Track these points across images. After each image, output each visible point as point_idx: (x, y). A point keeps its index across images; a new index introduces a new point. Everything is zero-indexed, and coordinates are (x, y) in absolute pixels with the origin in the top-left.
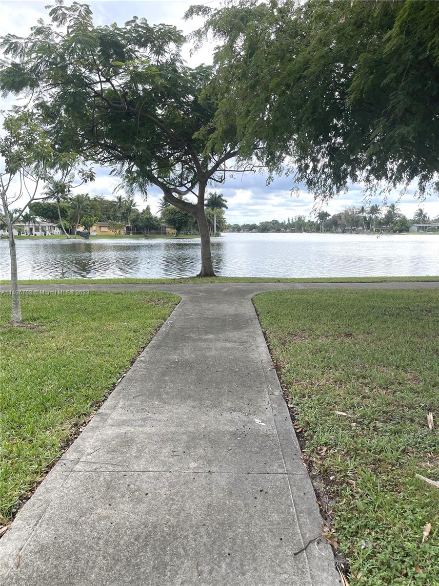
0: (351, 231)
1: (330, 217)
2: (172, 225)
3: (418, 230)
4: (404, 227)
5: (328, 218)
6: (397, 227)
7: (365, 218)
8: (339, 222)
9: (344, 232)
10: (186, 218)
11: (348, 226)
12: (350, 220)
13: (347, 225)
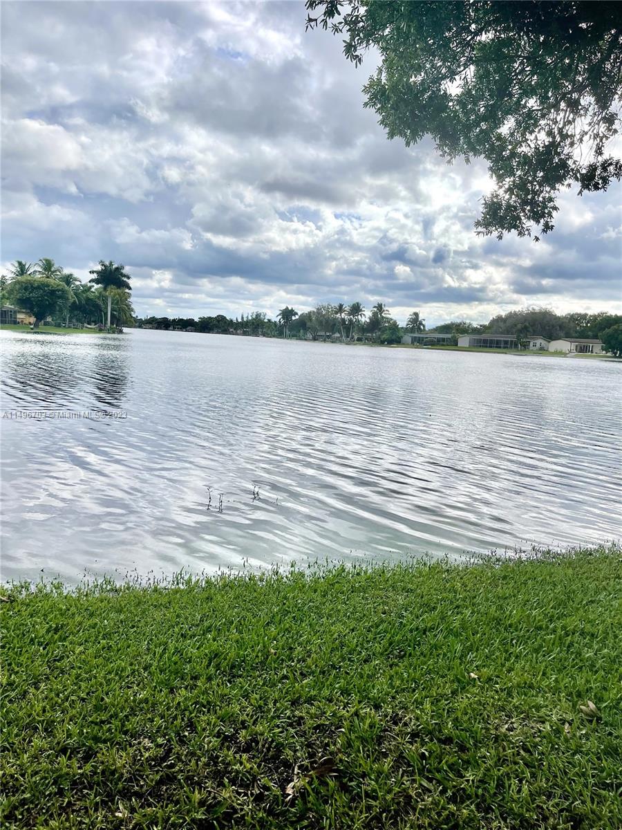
0: (326, 339)
1: (297, 317)
2: (25, 308)
3: (412, 343)
4: (394, 337)
5: (293, 318)
6: (385, 336)
7: (343, 320)
8: (309, 324)
9: (315, 339)
10: (52, 299)
11: (321, 330)
12: (324, 324)
13: (318, 328)
